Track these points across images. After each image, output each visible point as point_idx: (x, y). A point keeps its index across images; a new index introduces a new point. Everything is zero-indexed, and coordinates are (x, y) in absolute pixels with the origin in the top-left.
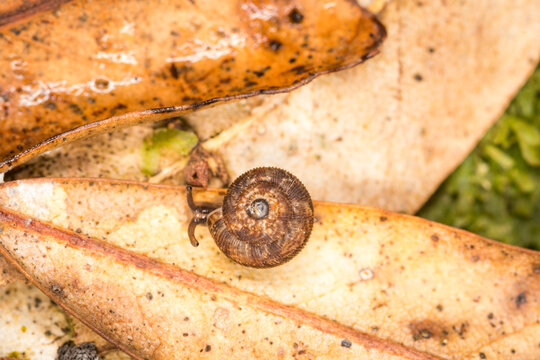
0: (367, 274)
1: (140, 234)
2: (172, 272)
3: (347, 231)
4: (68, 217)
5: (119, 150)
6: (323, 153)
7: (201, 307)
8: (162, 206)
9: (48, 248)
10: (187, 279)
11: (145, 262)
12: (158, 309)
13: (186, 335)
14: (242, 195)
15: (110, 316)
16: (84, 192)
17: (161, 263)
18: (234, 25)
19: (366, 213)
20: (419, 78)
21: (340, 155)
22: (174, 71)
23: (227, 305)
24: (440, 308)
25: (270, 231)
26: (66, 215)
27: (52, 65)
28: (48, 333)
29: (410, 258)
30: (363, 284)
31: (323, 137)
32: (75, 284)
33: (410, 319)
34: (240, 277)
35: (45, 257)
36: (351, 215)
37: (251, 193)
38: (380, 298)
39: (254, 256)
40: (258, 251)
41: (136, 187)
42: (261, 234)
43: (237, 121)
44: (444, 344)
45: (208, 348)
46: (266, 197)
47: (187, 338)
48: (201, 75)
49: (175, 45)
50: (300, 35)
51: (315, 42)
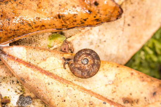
0: (111, 82)
1: (47, 65)
2: (56, 77)
3: (106, 69)
4: (27, 58)
5: (41, 39)
6: (100, 45)
7: (63, 88)
8: (53, 57)
9: (21, 67)
10: (60, 80)
11: (48, 73)
12: (51, 88)
13: (58, 96)
14: (80, 57)
15: (37, 89)
16: (32, 51)
17: (53, 74)
18: (78, 4)
19: (113, 65)
20: (129, 25)
21: (105, 46)
22: (59, 17)
23: (71, 88)
24: (131, 94)
25: (88, 68)
26: (26, 57)
27: (23, 11)
28: (16, 92)
29: (124, 79)
30: (109, 85)
31: (100, 40)
32: (28, 78)
33: (122, 97)
34: (75, 80)
35: (20, 70)
36: (109, 65)
37: (83, 56)
38: (114, 89)
39: (82, 75)
40: (83, 74)
41: (47, 51)
42: (85, 69)
43: (76, 33)
44: (132, 105)
45: (65, 101)
46: (88, 58)
47: (58, 97)
48: (67, 19)
49: (60, 8)
50: (97, 9)
51: (102, 12)
